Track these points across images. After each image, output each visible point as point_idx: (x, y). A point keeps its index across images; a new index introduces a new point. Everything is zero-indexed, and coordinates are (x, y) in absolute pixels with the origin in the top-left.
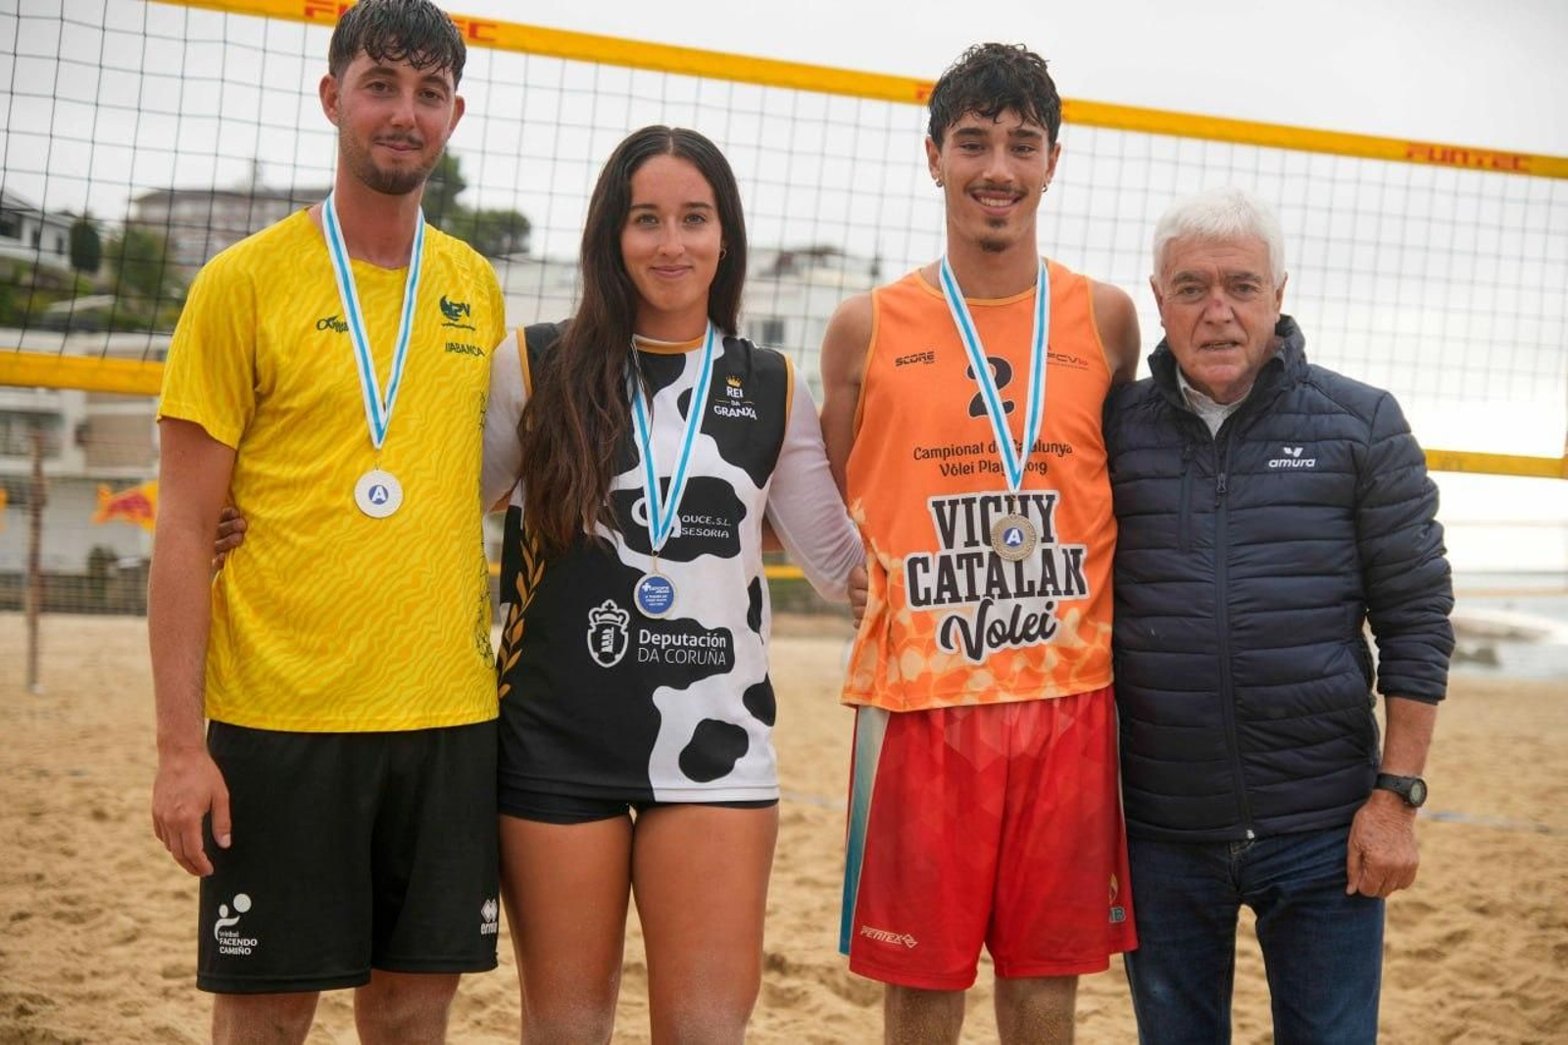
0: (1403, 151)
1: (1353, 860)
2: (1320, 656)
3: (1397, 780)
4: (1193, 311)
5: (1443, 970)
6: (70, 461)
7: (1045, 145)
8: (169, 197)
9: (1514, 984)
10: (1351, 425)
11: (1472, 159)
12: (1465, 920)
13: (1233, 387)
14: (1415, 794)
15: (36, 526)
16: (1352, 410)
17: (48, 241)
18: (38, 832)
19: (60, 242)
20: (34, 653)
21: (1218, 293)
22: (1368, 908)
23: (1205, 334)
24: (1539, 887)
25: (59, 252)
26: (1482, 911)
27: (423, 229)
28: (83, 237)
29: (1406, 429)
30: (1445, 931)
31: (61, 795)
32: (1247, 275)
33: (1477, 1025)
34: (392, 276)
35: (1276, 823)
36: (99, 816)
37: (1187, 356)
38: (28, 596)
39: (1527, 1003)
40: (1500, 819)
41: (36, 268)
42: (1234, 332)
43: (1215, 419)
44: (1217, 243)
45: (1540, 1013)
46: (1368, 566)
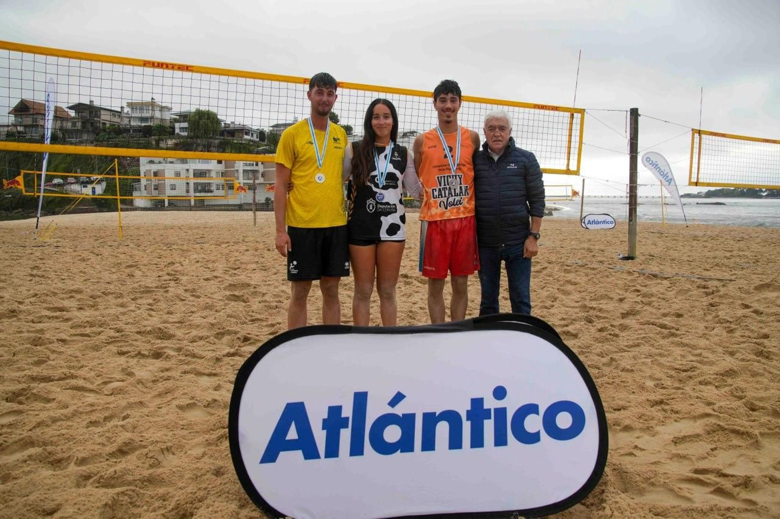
0: (533, 106)
1: (525, 251)
2: (518, 207)
3: (534, 234)
4: (492, 134)
5: (542, 275)
6: (261, 180)
7: (458, 100)
8: (277, 126)
9: (556, 277)
10: (524, 159)
11: (547, 108)
12: (546, 265)
13: (500, 150)
14: (538, 236)
15: (254, 192)
16: (524, 156)
17: (255, 135)
18: (257, 253)
19: (257, 135)
20: (255, 219)
21: (497, 130)
22: (528, 260)
23: (494, 139)
24: (561, 258)
25: (257, 138)
26: (550, 263)
27: (329, 122)
28: (261, 134)
29: (536, 160)
30: (542, 267)
31: (261, 246)
32: (504, 126)
33: (548, 285)
34: (323, 133)
35: (508, 243)
36: (269, 250)
37: (490, 144)
38: (254, 208)
39: (558, 281)
40: (553, 245)
41: (253, 141)
42: (500, 138)
43: (496, 158)
44: (497, 119)
45: (562, 283)
46: (528, 189)
